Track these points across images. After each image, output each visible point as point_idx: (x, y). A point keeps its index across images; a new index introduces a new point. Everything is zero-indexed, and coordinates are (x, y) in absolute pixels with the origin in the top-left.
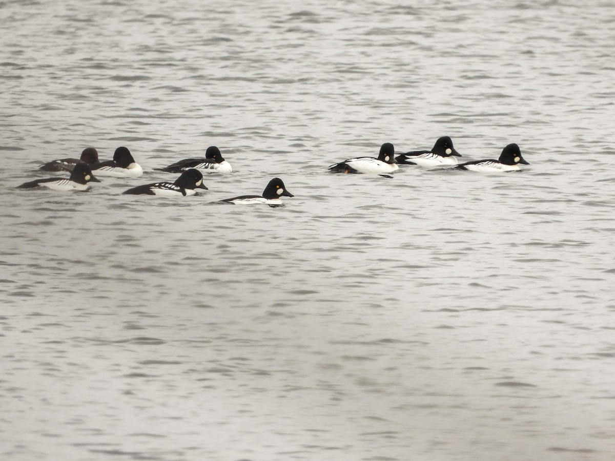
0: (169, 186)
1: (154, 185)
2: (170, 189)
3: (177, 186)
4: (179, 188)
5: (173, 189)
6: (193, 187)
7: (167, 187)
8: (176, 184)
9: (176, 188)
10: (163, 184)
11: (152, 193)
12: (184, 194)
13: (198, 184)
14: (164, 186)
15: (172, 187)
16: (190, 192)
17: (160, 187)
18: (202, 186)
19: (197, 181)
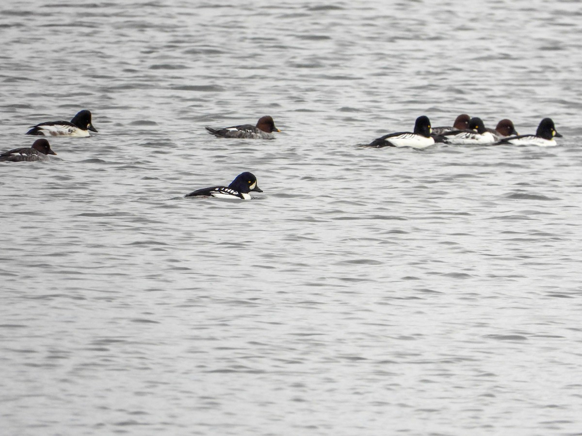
0: (229, 191)
1: (213, 189)
2: (230, 193)
4: (237, 193)
5: (232, 194)
6: (247, 191)
7: (226, 192)
9: (234, 193)
10: (223, 189)
12: (242, 198)
13: (252, 187)
14: (224, 191)
15: (231, 192)
16: (246, 196)
17: (220, 191)
18: (257, 189)
19: (251, 184)
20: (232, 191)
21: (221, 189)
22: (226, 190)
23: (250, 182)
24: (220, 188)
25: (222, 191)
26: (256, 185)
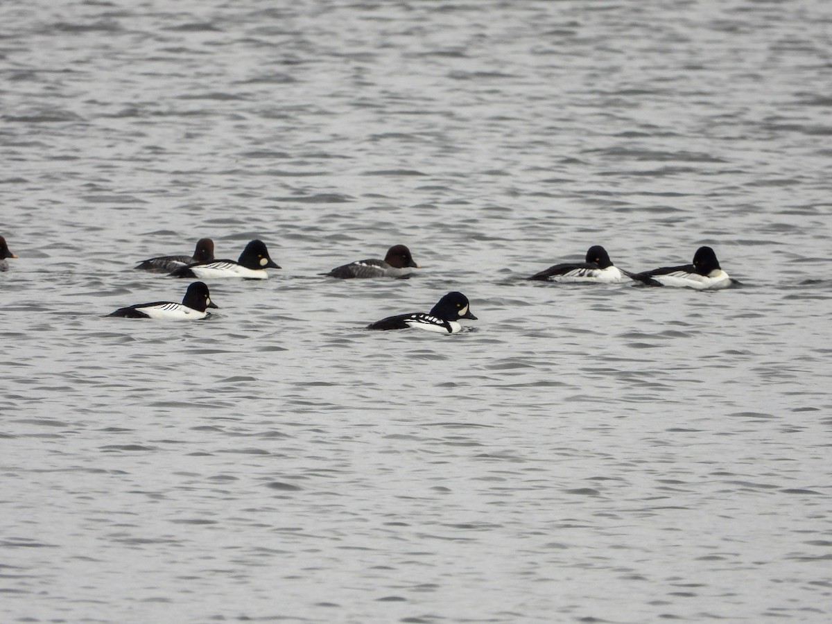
2: (432, 322)
4: (442, 322)
5: (435, 323)
6: (456, 318)
7: (427, 320)
9: (438, 322)
10: (422, 316)
13: (462, 312)
14: (423, 319)
17: (418, 319)
19: (461, 308)
20: (435, 320)
21: (419, 317)
22: (427, 318)
23: (458, 305)
24: (418, 315)
25: (421, 319)
26: (468, 309)
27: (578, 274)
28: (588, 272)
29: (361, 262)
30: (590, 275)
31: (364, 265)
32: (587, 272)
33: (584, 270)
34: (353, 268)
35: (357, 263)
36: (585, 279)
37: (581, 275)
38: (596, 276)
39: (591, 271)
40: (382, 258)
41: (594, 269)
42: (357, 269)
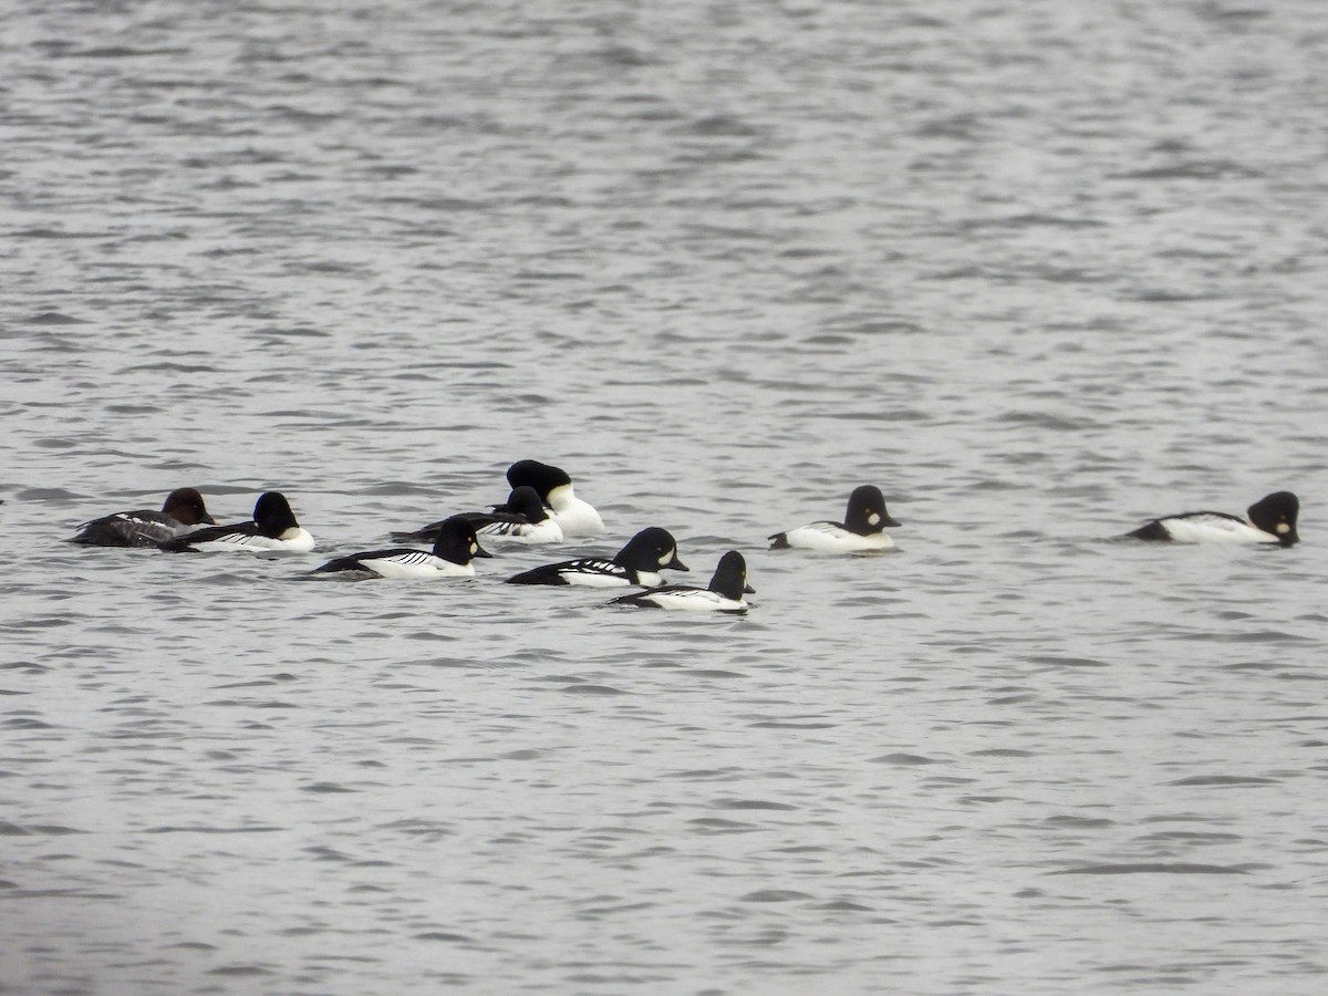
0: (602, 566)
1: (567, 565)
2: (603, 572)
3: (618, 566)
5: (609, 573)
6: (652, 568)
7: (597, 568)
8: (618, 562)
9: (615, 571)
10: (589, 563)
11: (563, 582)
12: (635, 581)
13: (664, 560)
14: (590, 567)
15: (608, 569)
16: (647, 578)
17: (580, 568)
18: (675, 565)
19: (663, 554)
20: (611, 567)
21: (584, 564)
22: (596, 564)
23: (659, 550)
25: (587, 566)
26: (674, 554)
27: (498, 531)
28: (513, 528)
29: (132, 514)
30: (516, 533)
31: (137, 520)
32: (511, 529)
33: (507, 524)
34: (121, 526)
35: (124, 516)
36: (508, 537)
37: (503, 533)
38: (525, 535)
39: (518, 526)
40: (159, 509)
41: (522, 523)
42: (129, 527)
